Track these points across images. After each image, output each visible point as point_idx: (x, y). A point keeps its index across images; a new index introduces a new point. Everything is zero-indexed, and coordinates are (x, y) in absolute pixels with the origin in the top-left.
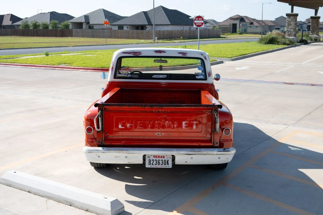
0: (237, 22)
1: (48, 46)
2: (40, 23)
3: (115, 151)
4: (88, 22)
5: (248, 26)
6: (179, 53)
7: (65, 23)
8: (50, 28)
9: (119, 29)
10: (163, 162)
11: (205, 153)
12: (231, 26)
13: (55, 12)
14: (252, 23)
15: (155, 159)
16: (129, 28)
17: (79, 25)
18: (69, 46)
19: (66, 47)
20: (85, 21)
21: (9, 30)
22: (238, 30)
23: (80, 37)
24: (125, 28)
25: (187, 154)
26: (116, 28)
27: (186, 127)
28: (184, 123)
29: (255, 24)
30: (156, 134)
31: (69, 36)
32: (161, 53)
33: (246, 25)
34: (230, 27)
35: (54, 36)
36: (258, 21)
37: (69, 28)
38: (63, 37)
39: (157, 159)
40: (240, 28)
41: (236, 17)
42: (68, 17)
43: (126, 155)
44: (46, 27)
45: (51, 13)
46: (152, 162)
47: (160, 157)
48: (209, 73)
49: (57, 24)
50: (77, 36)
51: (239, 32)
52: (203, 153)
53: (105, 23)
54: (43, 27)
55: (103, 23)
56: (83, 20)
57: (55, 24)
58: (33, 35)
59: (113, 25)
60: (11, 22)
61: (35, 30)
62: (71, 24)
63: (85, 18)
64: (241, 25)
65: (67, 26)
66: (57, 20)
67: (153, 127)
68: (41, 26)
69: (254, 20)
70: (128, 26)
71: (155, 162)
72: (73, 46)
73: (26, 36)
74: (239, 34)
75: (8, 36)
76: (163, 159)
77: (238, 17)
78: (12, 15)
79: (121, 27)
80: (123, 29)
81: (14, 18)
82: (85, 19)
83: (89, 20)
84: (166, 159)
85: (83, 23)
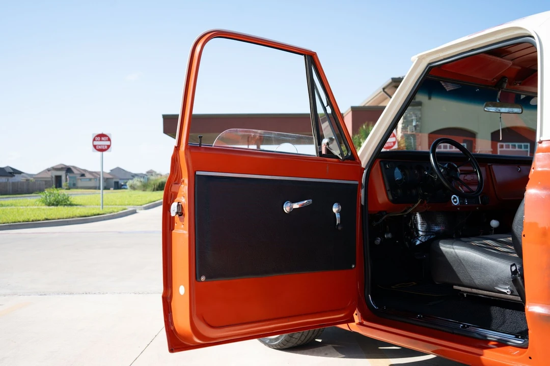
0: (63, 174)
5: (78, 179)
12: (54, 179)
14: (83, 175)
22: (64, 184)
29: (88, 176)
33: (75, 177)
34: (53, 181)
36: (91, 173)
40: (66, 181)
41: (60, 167)
51: (66, 186)
64: (68, 177)
69: (85, 171)
74: (67, 189)
77: (63, 166)
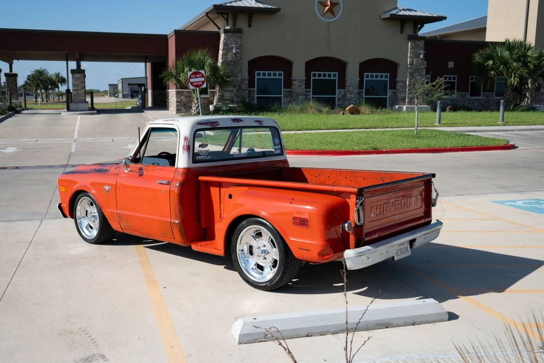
6: (256, 121)
10: (405, 250)
27: (414, 204)
30: (397, 217)
32: (239, 122)
39: (401, 248)
46: (398, 252)
84: (406, 245)
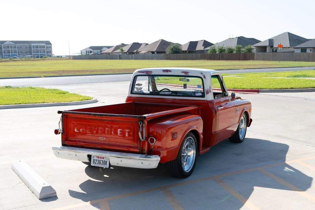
1: (220, 69)
2: (225, 48)
3: (68, 150)
4: (272, 45)
6: (182, 72)
7: (249, 47)
8: (235, 52)
9: (301, 52)
10: (103, 162)
11: (130, 157)
13: (242, 37)
15: (97, 159)
16: (312, 50)
17: (263, 49)
18: (240, 69)
19: (237, 69)
20: (269, 45)
21: (199, 55)
23: (261, 60)
24: (308, 51)
25: (117, 157)
26: (299, 51)
27: (120, 134)
28: (119, 130)
30: (100, 138)
31: (251, 60)
32: (168, 72)
35: (238, 60)
37: (251, 52)
38: (245, 61)
39: (99, 159)
42: (254, 41)
43: (75, 153)
44: (231, 51)
45: (238, 38)
46: (95, 161)
47: (101, 158)
48: (207, 90)
49: (241, 48)
50: (258, 59)
52: (128, 157)
53: (279, 47)
54: (228, 51)
55: (277, 47)
56: (267, 44)
57: (239, 48)
58: (219, 59)
59: (296, 48)
60: (204, 47)
61: (221, 54)
62: (256, 48)
63: (269, 41)
65: (249, 50)
66: (241, 45)
67: (97, 133)
68: (226, 50)
70: (312, 49)
71: (97, 162)
72: (243, 69)
73: (213, 60)
75: (198, 60)
76: (103, 160)
78: (205, 41)
79: (304, 50)
80: (305, 51)
81: (206, 44)
82: (269, 43)
83: (273, 44)
84: (105, 160)
85: (267, 47)
